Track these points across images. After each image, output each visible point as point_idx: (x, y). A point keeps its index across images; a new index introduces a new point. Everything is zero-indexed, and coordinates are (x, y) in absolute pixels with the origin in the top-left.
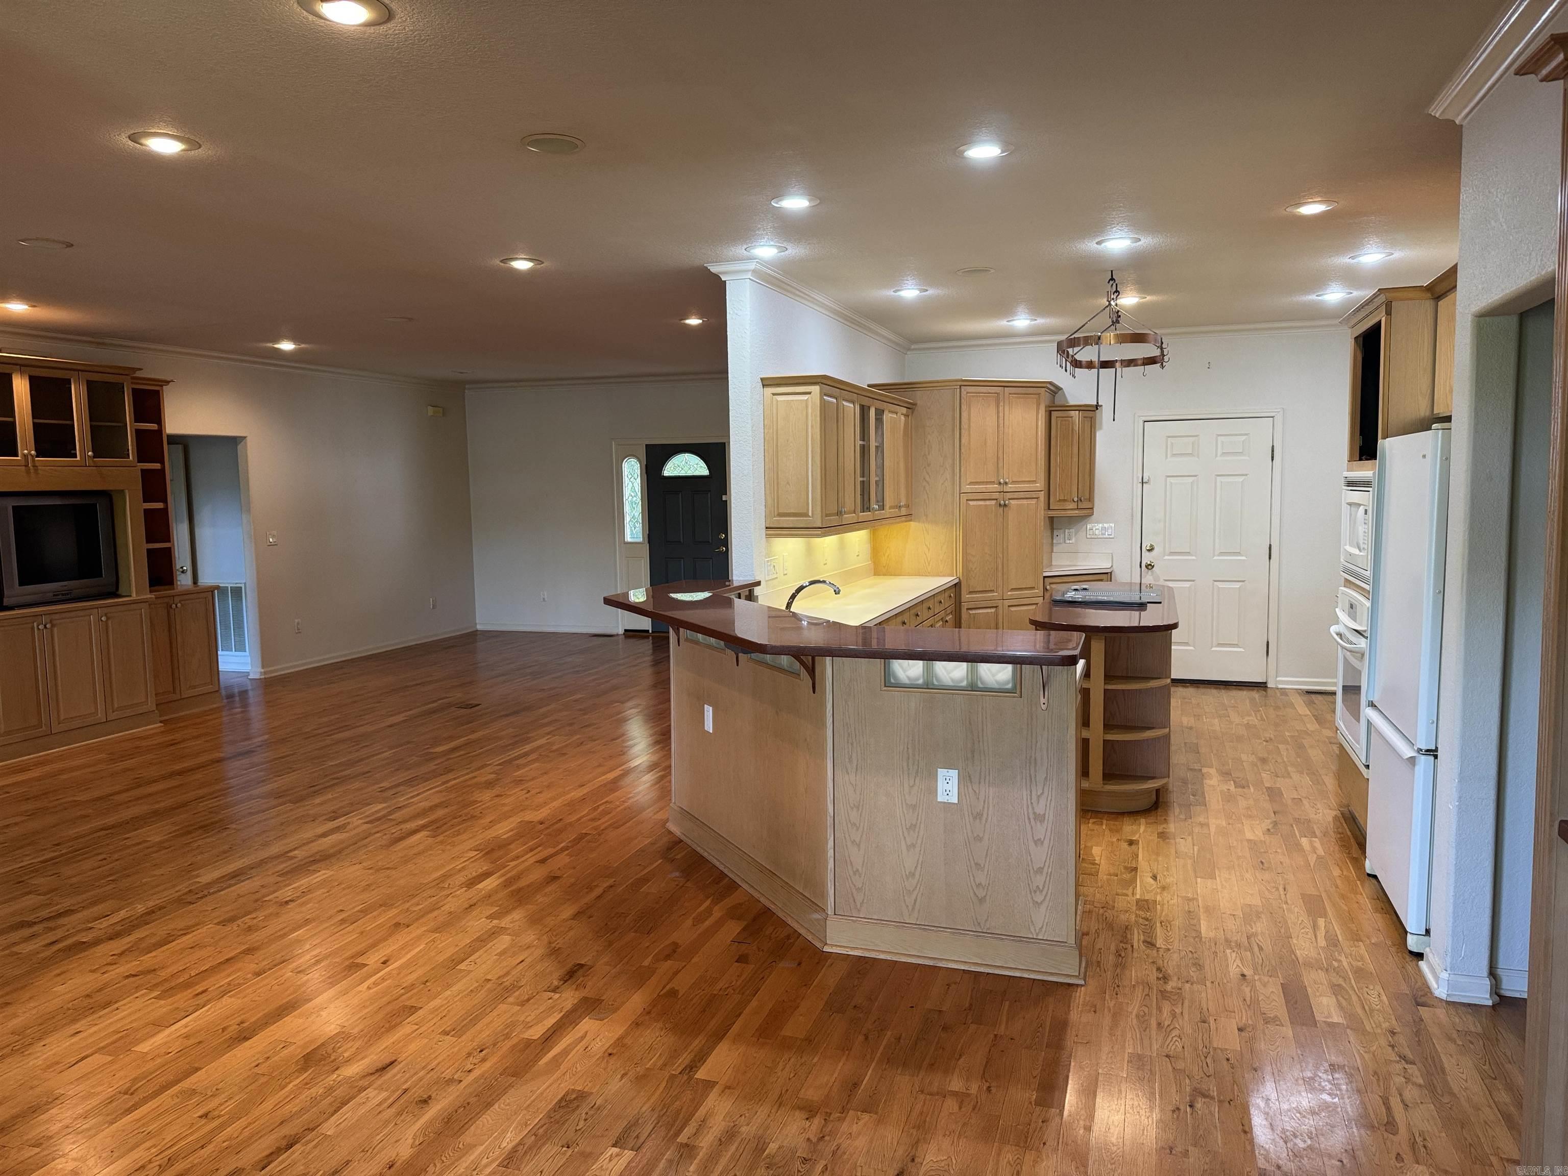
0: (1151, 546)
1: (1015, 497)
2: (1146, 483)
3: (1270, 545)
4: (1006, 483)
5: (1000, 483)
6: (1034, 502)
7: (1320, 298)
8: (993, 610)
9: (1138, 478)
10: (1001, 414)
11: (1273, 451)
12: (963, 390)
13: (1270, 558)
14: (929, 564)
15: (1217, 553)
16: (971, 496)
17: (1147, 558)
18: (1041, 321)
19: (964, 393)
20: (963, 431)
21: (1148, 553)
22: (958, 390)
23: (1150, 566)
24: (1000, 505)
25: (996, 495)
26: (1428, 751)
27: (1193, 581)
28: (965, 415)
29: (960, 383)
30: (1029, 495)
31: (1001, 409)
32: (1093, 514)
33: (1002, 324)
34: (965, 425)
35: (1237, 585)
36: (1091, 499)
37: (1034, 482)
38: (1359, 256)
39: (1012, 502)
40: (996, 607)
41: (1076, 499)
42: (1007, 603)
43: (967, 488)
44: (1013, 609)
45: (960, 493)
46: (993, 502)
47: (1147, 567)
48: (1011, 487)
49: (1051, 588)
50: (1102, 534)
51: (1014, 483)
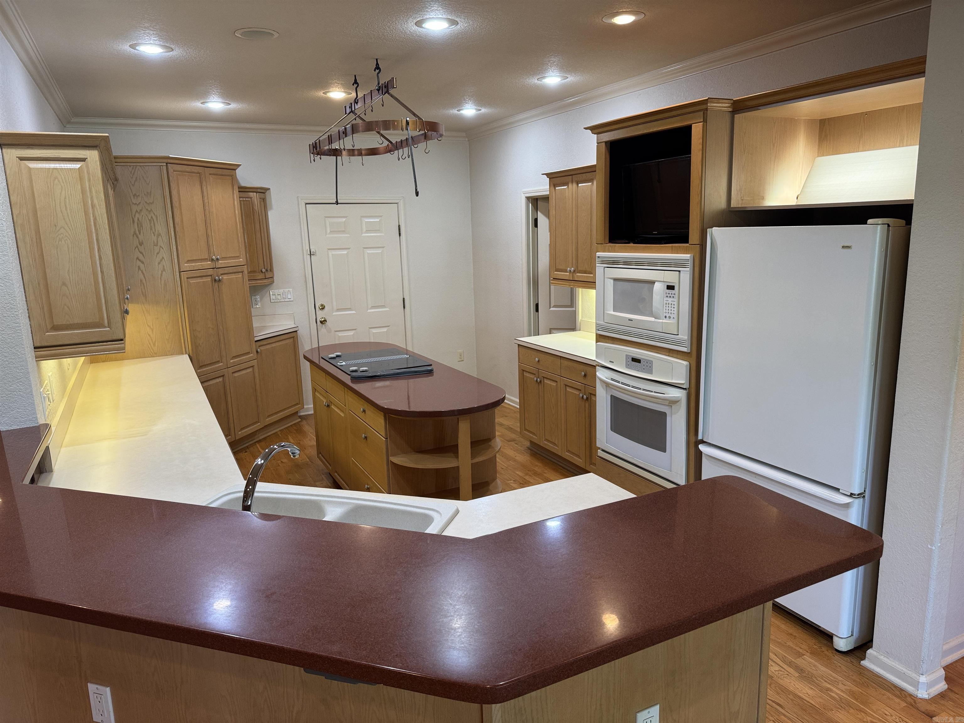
0: (322, 305)
1: (226, 272)
2: (313, 255)
3: (404, 299)
4: (217, 259)
5: (213, 260)
6: (240, 275)
7: (459, 112)
8: (221, 379)
9: (307, 250)
10: (205, 193)
11: (399, 229)
12: (169, 168)
13: (404, 307)
14: (154, 345)
15: (370, 306)
16: (191, 274)
17: (321, 315)
18: (234, 106)
19: (171, 170)
20: (175, 210)
21: (321, 311)
22: (165, 168)
23: (323, 322)
24: (215, 280)
25: (210, 272)
26: (859, 495)
27: (355, 329)
28: (174, 193)
29: (166, 161)
30: (235, 270)
31: (204, 188)
32: (273, 282)
33: (196, 105)
34: (176, 204)
35: (385, 330)
36: (271, 270)
37: (238, 257)
38: (544, 77)
39: (225, 277)
40: (223, 376)
41: (264, 270)
42: (231, 370)
43: (186, 266)
44: (236, 375)
45: (180, 272)
46: (209, 279)
47: (321, 322)
48: (221, 263)
49: (260, 350)
50: (284, 298)
51: (224, 258)
